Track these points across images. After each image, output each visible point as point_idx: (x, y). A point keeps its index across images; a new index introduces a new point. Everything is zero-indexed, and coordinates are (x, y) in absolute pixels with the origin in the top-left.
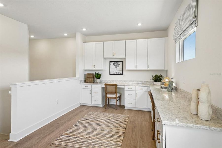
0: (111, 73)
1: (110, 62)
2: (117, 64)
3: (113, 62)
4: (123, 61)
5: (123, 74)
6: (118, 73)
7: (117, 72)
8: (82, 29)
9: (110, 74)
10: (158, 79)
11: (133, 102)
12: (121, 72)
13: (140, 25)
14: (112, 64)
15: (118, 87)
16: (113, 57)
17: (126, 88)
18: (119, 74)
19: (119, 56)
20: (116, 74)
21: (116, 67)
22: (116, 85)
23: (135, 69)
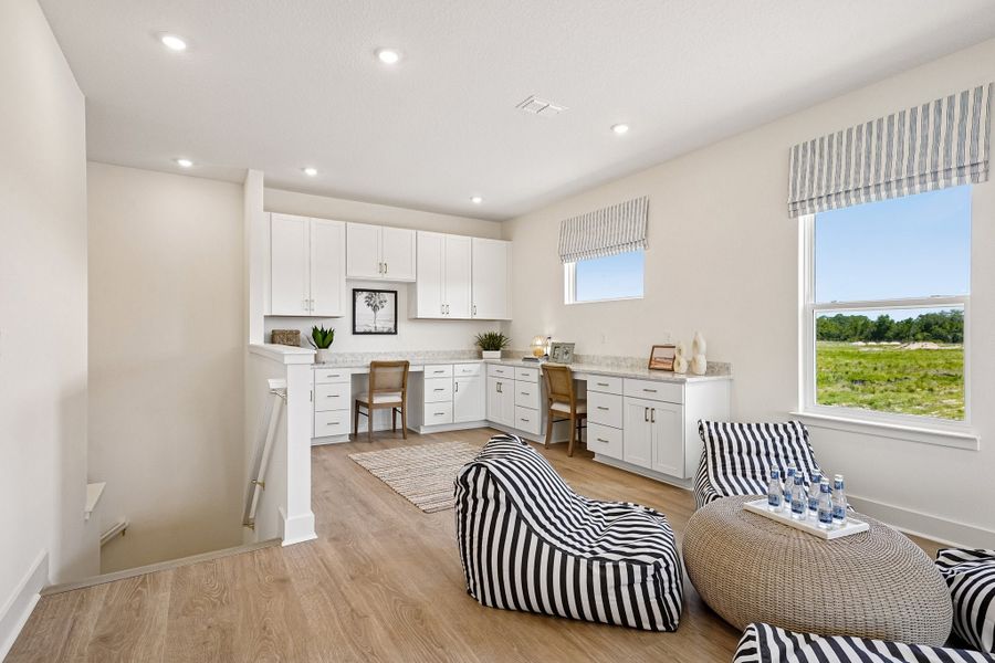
0: (357, 330)
1: (355, 291)
2: (377, 298)
3: (365, 294)
4: (396, 292)
5: (396, 333)
6: (379, 330)
7: (378, 326)
8: (303, 169)
9: (354, 333)
10: (492, 343)
11: (447, 408)
12: (392, 325)
13: (477, 200)
14: (361, 297)
15: (411, 369)
16: (379, 276)
17: (429, 372)
18: (385, 330)
19: (397, 274)
20: (373, 330)
21: (375, 308)
22: (406, 364)
23: (444, 316)
